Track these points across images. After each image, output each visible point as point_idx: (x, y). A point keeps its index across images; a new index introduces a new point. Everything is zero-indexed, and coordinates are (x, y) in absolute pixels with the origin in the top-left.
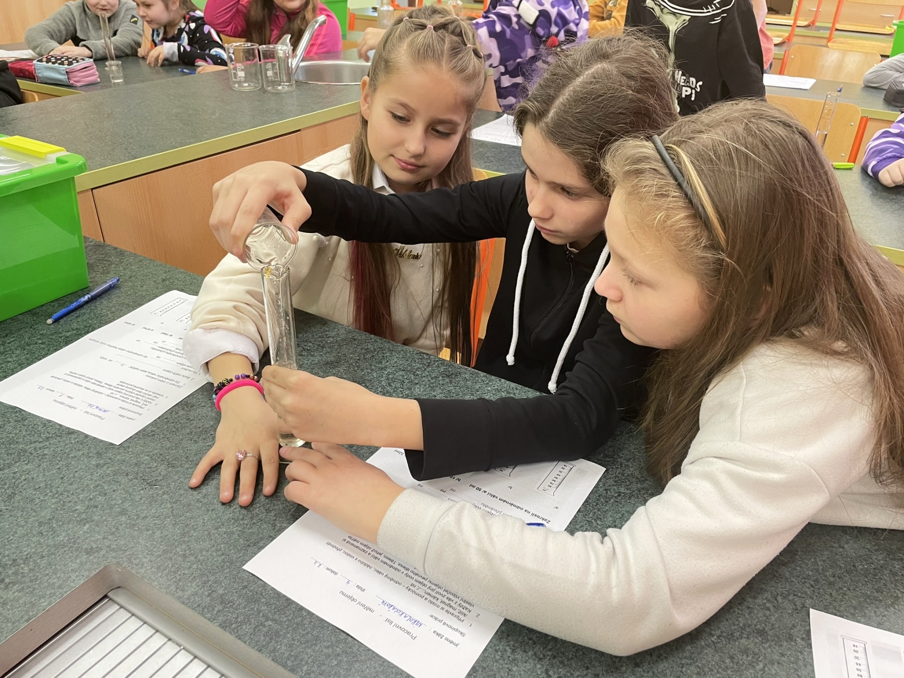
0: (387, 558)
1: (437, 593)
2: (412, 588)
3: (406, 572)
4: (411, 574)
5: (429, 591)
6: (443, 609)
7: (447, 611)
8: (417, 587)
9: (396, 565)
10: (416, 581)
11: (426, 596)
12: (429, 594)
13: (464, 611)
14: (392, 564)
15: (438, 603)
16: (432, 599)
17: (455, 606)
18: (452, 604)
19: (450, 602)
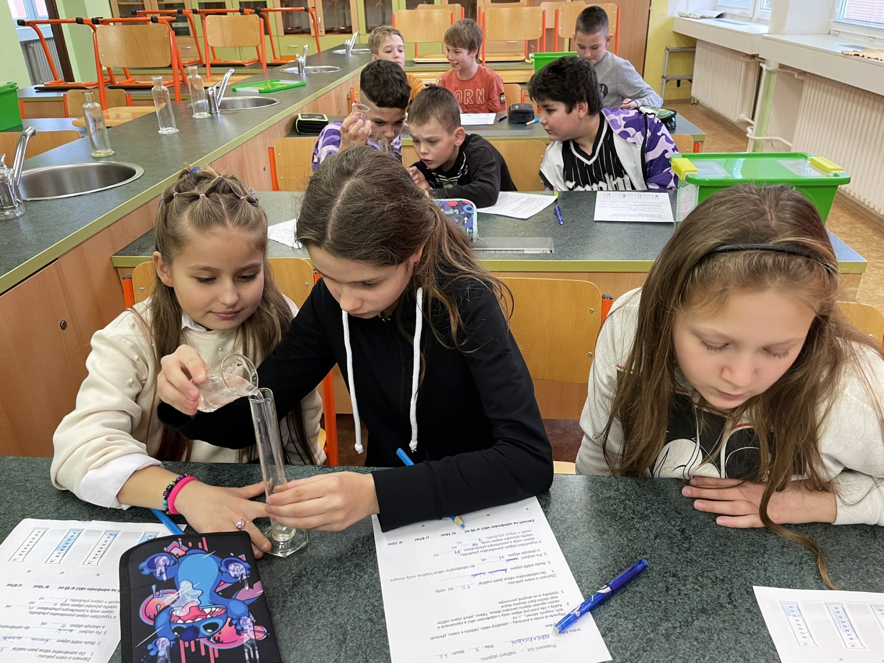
0: (479, 615)
1: (532, 610)
2: (515, 620)
3: (500, 614)
4: (505, 613)
5: (527, 614)
6: (547, 617)
7: (550, 616)
8: (518, 618)
9: (490, 615)
10: (513, 614)
11: (530, 618)
12: (529, 615)
13: (558, 608)
14: (486, 617)
15: (540, 615)
16: (534, 617)
17: (551, 609)
18: (548, 610)
19: (545, 610)
